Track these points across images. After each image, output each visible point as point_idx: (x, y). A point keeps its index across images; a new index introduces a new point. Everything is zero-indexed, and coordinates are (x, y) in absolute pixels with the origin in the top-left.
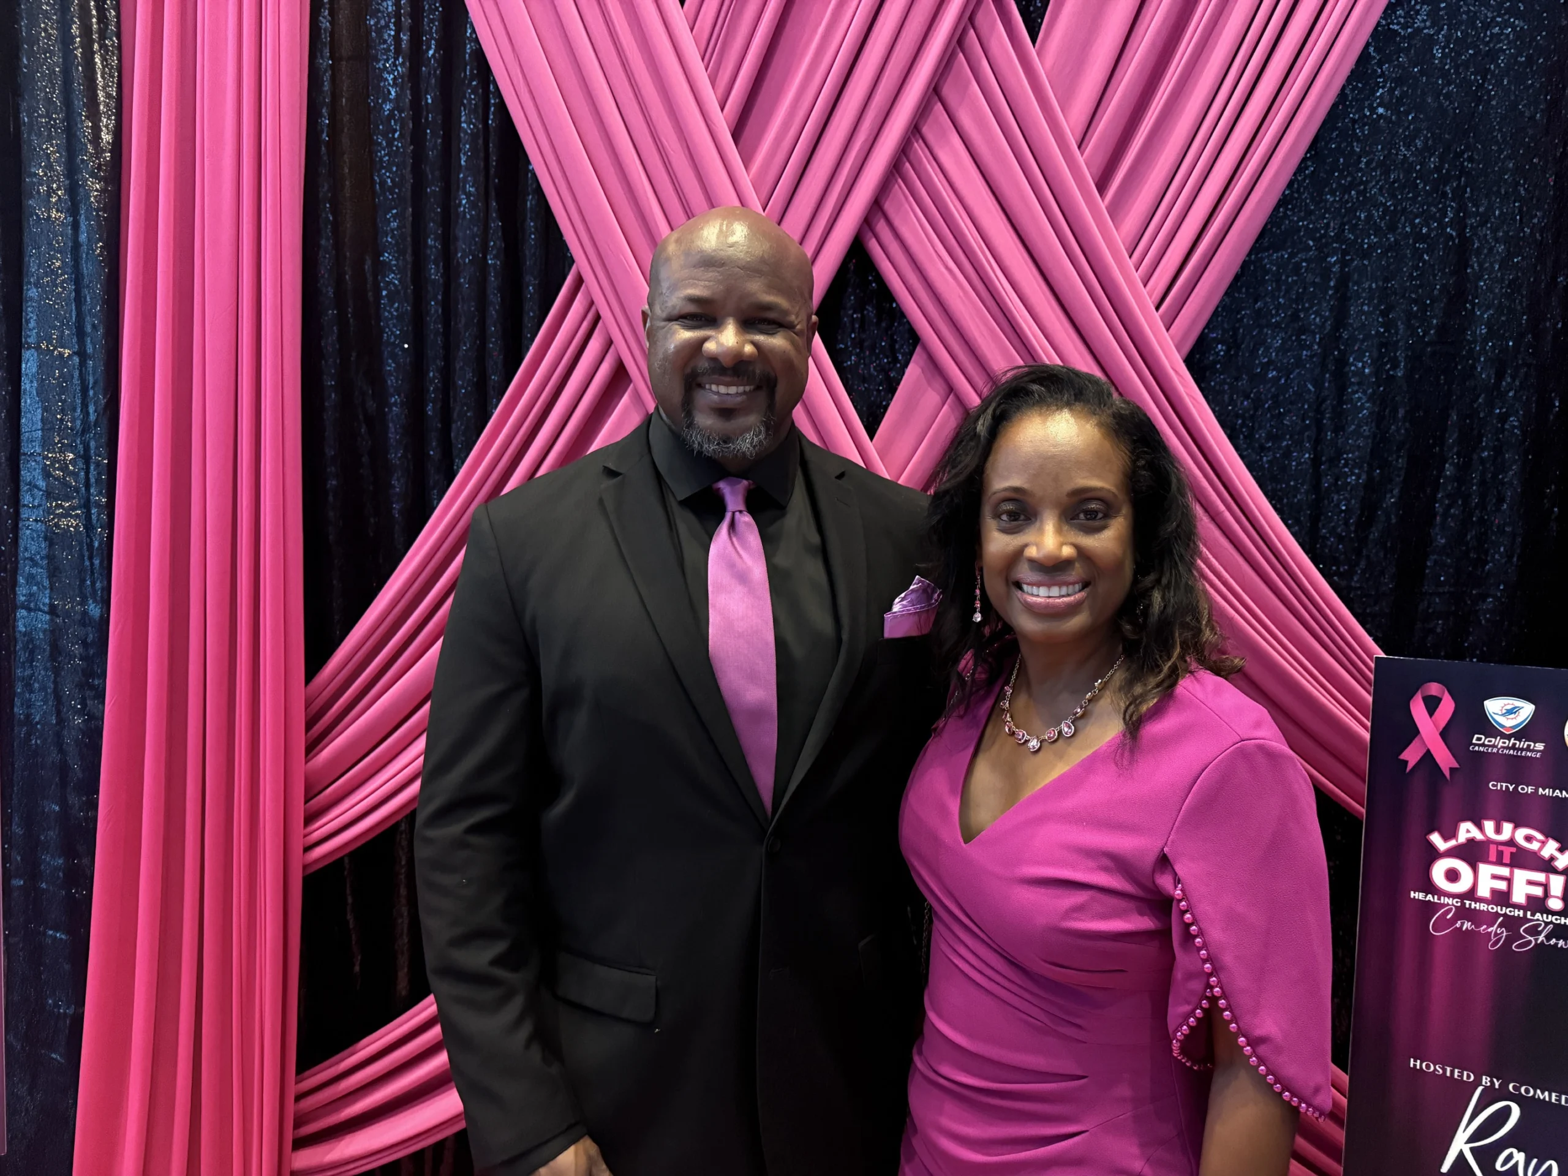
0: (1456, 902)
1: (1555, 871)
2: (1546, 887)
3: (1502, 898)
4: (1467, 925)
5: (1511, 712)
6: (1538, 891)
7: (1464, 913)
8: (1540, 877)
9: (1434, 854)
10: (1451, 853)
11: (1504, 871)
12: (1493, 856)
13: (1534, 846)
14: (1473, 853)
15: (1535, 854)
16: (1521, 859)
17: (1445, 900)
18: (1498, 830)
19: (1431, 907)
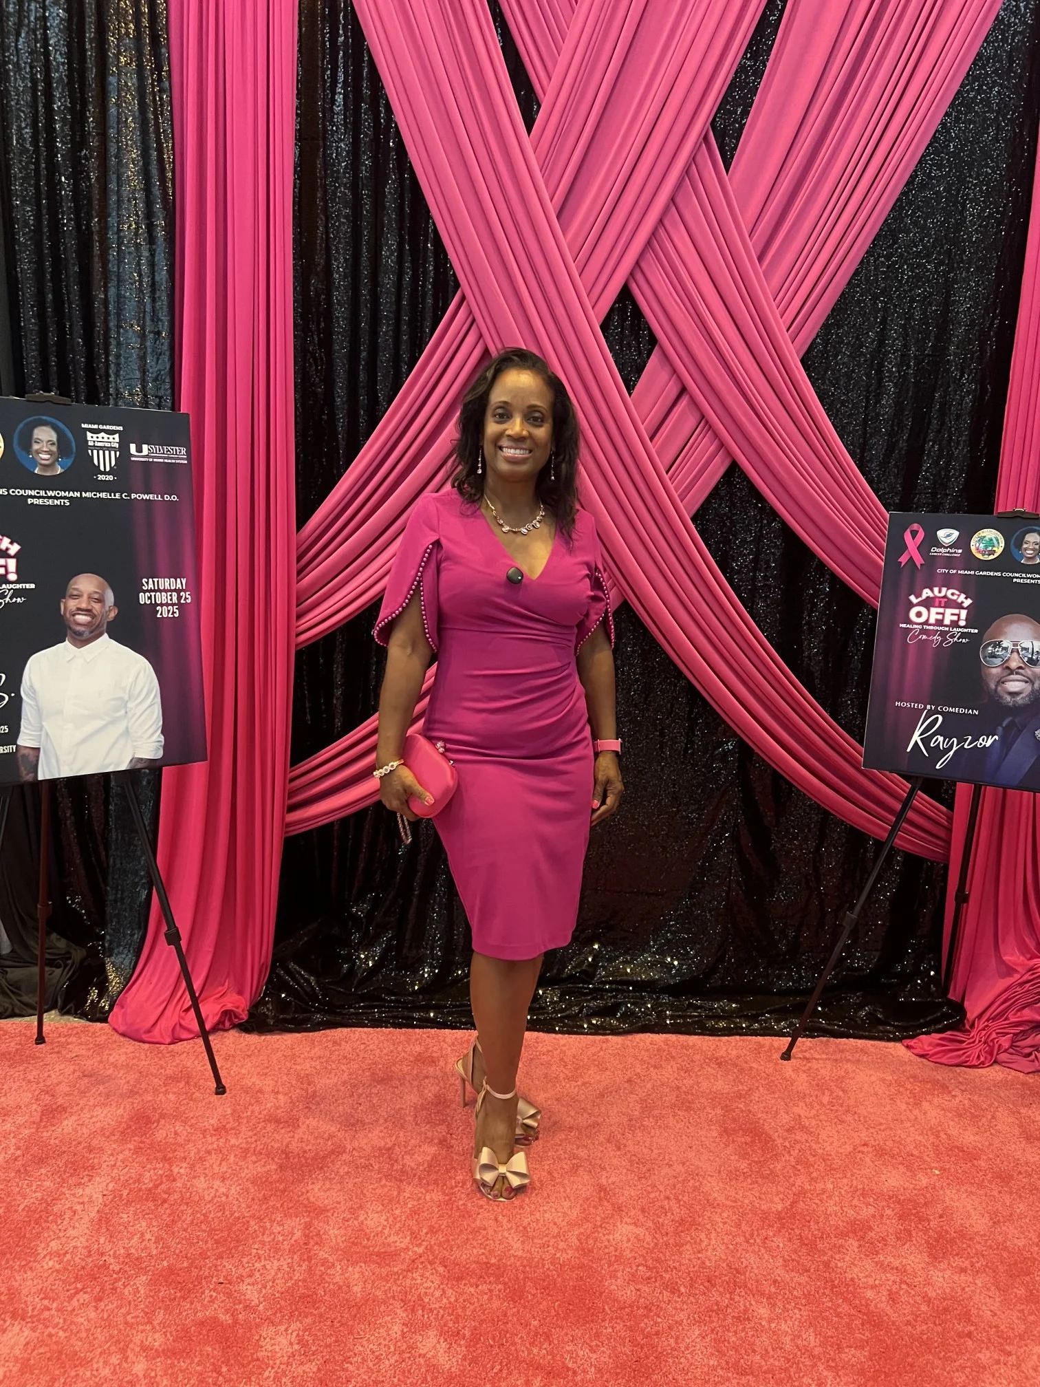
0: (920, 627)
1: (963, 608)
2: (959, 615)
3: (940, 623)
4: (924, 637)
5: (948, 536)
6: (955, 618)
7: (923, 631)
8: (956, 611)
9: (912, 605)
10: (918, 604)
11: (941, 610)
12: (937, 604)
13: (955, 597)
14: (928, 603)
15: (955, 601)
16: (949, 603)
17: (915, 626)
18: (940, 592)
19: (910, 630)
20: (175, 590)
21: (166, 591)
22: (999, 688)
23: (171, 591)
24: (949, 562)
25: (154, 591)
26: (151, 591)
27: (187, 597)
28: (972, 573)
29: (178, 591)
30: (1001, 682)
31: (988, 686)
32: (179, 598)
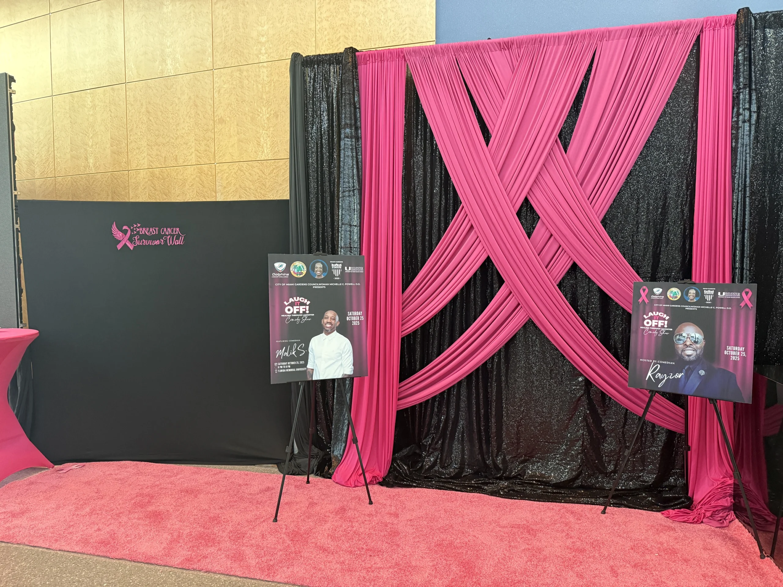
20: (358, 316)
21: (355, 316)
22: (683, 353)
23: (357, 316)
24: (659, 301)
25: (352, 316)
26: (350, 316)
27: (362, 318)
28: (669, 306)
29: (359, 316)
30: (683, 351)
31: (678, 352)
32: (360, 318)
